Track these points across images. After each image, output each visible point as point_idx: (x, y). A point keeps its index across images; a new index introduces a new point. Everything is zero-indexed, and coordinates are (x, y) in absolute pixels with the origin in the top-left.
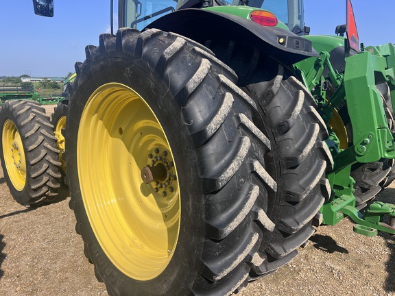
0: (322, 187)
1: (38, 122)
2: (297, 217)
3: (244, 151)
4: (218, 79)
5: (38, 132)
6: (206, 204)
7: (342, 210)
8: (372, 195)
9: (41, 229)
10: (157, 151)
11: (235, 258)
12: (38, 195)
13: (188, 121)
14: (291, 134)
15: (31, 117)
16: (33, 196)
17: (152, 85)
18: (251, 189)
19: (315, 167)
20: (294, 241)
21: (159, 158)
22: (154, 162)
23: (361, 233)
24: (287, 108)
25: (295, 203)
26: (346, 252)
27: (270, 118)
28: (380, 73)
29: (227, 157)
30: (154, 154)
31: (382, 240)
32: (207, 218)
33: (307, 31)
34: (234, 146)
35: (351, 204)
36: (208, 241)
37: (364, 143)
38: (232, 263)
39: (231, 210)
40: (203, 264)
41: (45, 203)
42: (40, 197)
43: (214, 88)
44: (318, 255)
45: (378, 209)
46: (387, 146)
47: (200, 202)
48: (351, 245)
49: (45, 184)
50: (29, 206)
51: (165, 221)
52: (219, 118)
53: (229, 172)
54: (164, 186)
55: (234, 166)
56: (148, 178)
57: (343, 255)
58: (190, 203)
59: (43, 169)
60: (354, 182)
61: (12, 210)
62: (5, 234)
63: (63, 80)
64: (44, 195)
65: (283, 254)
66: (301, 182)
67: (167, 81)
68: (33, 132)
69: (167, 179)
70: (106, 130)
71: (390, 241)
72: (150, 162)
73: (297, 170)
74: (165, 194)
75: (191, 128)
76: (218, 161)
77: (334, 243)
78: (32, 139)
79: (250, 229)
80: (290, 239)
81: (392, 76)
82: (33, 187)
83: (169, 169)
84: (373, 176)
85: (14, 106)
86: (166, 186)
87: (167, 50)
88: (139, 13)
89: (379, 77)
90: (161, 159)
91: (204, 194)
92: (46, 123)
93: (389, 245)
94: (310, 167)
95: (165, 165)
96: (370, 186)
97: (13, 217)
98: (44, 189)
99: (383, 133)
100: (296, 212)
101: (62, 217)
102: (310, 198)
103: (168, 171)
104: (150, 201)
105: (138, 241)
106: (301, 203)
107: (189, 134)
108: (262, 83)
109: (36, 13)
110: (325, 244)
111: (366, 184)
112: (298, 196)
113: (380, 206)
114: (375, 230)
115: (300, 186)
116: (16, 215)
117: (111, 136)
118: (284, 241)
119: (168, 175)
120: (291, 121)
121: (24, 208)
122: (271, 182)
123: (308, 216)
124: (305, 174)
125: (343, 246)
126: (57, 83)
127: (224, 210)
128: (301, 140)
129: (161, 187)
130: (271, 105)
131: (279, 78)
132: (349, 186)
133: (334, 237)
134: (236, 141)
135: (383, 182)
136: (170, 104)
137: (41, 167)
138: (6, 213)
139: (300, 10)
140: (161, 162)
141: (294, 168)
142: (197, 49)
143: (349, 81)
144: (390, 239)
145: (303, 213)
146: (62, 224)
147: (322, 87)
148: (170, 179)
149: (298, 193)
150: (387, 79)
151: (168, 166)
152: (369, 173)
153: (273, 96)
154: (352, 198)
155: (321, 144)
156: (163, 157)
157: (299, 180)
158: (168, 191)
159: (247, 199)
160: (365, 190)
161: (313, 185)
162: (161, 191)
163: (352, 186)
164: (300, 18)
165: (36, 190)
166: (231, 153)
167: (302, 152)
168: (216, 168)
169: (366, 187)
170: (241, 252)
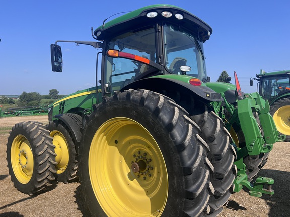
0: (233, 169)
1: (44, 136)
2: (222, 187)
3: (201, 153)
4: (184, 117)
5: (44, 143)
6: (185, 181)
7: (241, 183)
8: (255, 174)
9: (48, 210)
10: (140, 153)
11: (200, 208)
12: (41, 186)
13: (173, 139)
14: (216, 142)
15: (39, 133)
16: (38, 187)
17: (151, 120)
18: (206, 172)
19: (229, 159)
20: (221, 201)
21: (141, 157)
22: (137, 159)
23: (253, 195)
24: (212, 128)
25: (221, 179)
26: (245, 209)
27: (204, 133)
28: (254, 108)
29: (194, 156)
30: (137, 155)
31: (263, 201)
32: (186, 188)
33: (209, 79)
34: (196, 150)
35: (245, 179)
36: (187, 200)
37: (251, 145)
38: (199, 211)
39: (198, 183)
40: (184, 213)
41: (43, 192)
42: (42, 187)
43: (182, 121)
44: (229, 213)
45: (261, 181)
46: (263, 146)
47: (182, 180)
48: (247, 205)
49: (46, 178)
50: (32, 194)
51: (147, 195)
52: (189, 137)
53: (197, 164)
54: (144, 174)
55: (198, 161)
56: (137, 169)
57: (244, 211)
58: (175, 181)
59: (47, 167)
60: (245, 166)
61: (20, 198)
62: (23, 215)
63: (16, 97)
64: (44, 185)
65: (217, 209)
66: (223, 167)
67: (160, 119)
68: (41, 142)
69: (146, 169)
70: (107, 141)
71: (268, 201)
72: (134, 160)
73: (220, 161)
74: (145, 178)
75: (175, 142)
76: (190, 158)
77: (237, 205)
78: (41, 148)
79: (206, 193)
80: (219, 200)
81: (260, 108)
82: (39, 180)
83: (148, 163)
84: (254, 162)
85: (27, 126)
86: (146, 173)
87: (159, 104)
88: (113, 69)
89: (254, 110)
90: (142, 157)
91: (185, 176)
92: (49, 136)
93: (268, 204)
94: (227, 159)
95: (145, 161)
96: (254, 168)
97: (23, 202)
98: (46, 181)
99: (260, 140)
100: (222, 184)
101: (59, 200)
102: (228, 176)
103: (147, 165)
104: (135, 183)
105: (128, 209)
106: (224, 179)
107: (174, 145)
108: (198, 115)
109: (53, 71)
110: (233, 206)
111: (251, 167)
112: (223, 175)
113: (261, 179)
114: (261, 193)
115: (223, 170)
116: (25, 201)
117: (109, 145)
118: (216, 201)
119: (147, 167)
120: (216, 135)
121: (27, 196)
122: (213, 168)
123: (228, 186)
124: (225, 163)
125: (243, 206)
126: (12, 100)
127: (194, 183)
128: (221, 145)
129: (142, 174)
130: (204, 127)
131: (207, 112)
132: (243, 169)
133: (236, 201)
134: (197, 148)
135: (260, 165)
136: (162, 130)
137: (45, 166)
138: (16, 201)
139: (205, 68)
140: (142, 159)
141: (219, 160)
142: (170, 102)
143: (240, 114)
144: (268, 200)
145: (225, 184)
146: (61, 205)
147: (223, 113)
148: (148, 169)
149: (223, 173)
150: (257, 110)
151: (147, 162)
152: (252, 160)
153: (205, 122)
154: (245, 176)
155: (231, 147)
156: (144, 156)
157: (222, 166)
158: (147, 176)
159: (204, 177)
160: (251, 170)
161: (229, 169)
162: (142, 177)
163: (245, 168)
164: (205, 72)
165: (40, 183)
166: (195, 154)
167: (223, 151)
168: (189, 162)
169: (252, 169)
170: (203, 205)
